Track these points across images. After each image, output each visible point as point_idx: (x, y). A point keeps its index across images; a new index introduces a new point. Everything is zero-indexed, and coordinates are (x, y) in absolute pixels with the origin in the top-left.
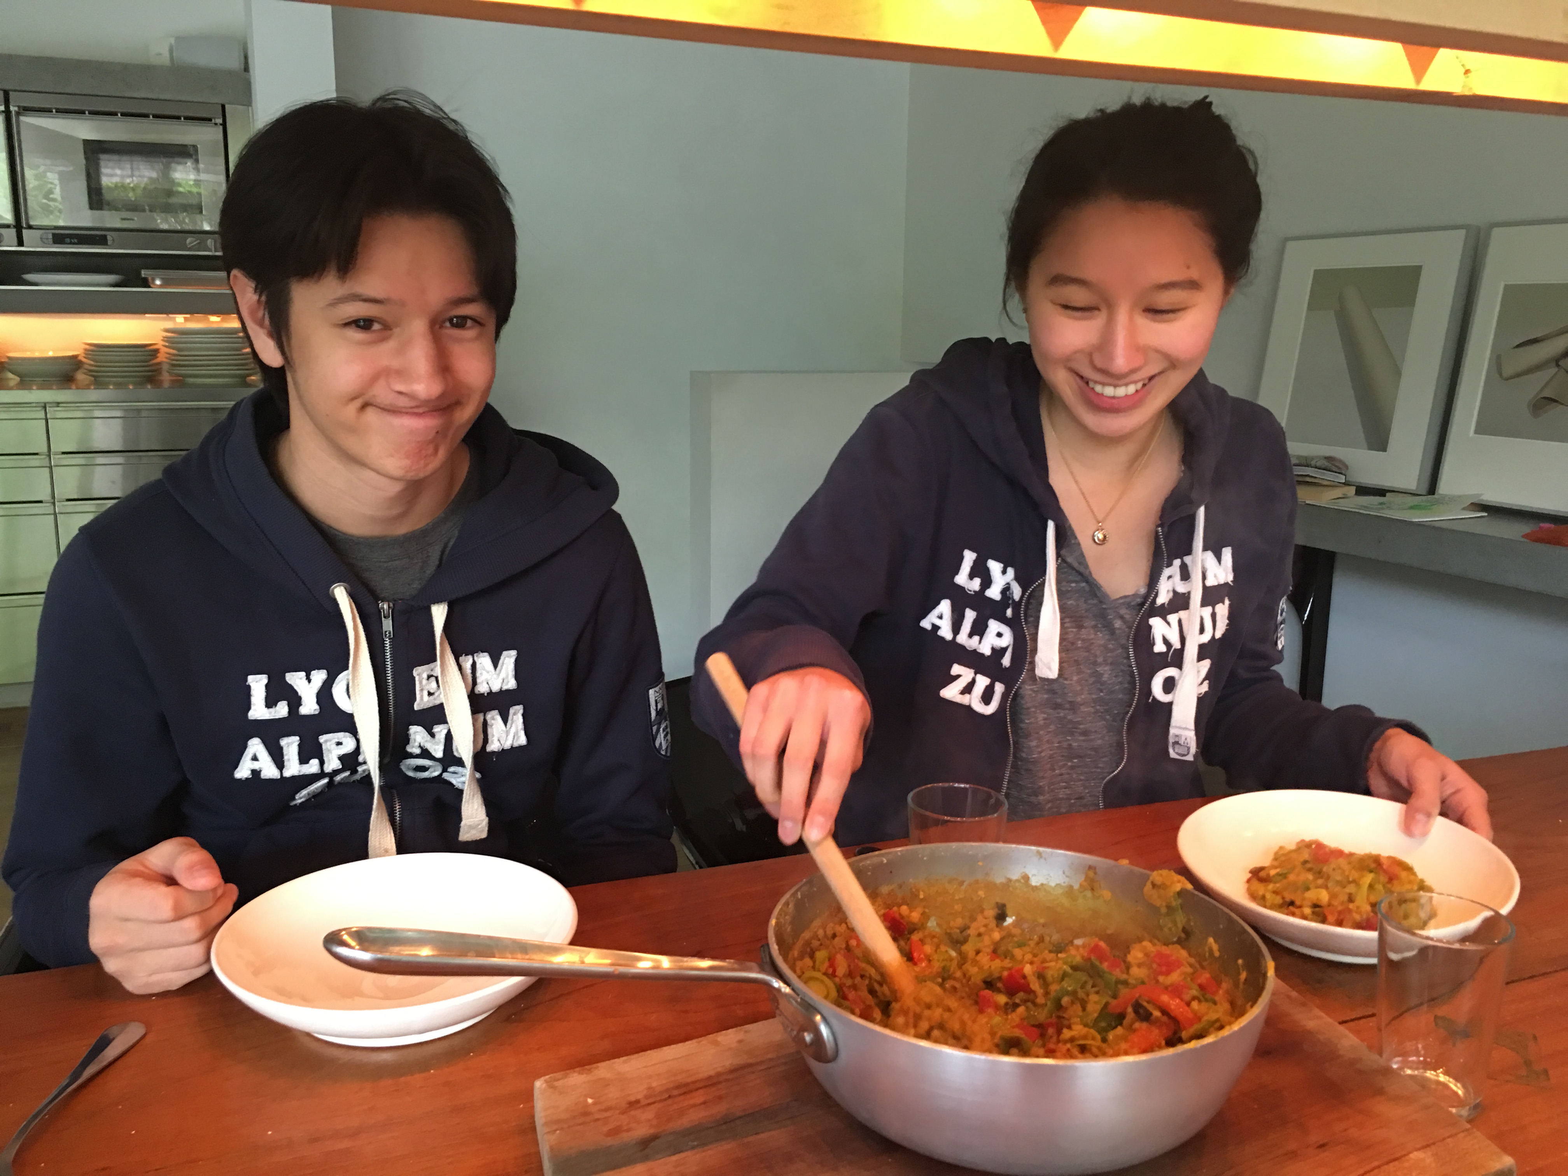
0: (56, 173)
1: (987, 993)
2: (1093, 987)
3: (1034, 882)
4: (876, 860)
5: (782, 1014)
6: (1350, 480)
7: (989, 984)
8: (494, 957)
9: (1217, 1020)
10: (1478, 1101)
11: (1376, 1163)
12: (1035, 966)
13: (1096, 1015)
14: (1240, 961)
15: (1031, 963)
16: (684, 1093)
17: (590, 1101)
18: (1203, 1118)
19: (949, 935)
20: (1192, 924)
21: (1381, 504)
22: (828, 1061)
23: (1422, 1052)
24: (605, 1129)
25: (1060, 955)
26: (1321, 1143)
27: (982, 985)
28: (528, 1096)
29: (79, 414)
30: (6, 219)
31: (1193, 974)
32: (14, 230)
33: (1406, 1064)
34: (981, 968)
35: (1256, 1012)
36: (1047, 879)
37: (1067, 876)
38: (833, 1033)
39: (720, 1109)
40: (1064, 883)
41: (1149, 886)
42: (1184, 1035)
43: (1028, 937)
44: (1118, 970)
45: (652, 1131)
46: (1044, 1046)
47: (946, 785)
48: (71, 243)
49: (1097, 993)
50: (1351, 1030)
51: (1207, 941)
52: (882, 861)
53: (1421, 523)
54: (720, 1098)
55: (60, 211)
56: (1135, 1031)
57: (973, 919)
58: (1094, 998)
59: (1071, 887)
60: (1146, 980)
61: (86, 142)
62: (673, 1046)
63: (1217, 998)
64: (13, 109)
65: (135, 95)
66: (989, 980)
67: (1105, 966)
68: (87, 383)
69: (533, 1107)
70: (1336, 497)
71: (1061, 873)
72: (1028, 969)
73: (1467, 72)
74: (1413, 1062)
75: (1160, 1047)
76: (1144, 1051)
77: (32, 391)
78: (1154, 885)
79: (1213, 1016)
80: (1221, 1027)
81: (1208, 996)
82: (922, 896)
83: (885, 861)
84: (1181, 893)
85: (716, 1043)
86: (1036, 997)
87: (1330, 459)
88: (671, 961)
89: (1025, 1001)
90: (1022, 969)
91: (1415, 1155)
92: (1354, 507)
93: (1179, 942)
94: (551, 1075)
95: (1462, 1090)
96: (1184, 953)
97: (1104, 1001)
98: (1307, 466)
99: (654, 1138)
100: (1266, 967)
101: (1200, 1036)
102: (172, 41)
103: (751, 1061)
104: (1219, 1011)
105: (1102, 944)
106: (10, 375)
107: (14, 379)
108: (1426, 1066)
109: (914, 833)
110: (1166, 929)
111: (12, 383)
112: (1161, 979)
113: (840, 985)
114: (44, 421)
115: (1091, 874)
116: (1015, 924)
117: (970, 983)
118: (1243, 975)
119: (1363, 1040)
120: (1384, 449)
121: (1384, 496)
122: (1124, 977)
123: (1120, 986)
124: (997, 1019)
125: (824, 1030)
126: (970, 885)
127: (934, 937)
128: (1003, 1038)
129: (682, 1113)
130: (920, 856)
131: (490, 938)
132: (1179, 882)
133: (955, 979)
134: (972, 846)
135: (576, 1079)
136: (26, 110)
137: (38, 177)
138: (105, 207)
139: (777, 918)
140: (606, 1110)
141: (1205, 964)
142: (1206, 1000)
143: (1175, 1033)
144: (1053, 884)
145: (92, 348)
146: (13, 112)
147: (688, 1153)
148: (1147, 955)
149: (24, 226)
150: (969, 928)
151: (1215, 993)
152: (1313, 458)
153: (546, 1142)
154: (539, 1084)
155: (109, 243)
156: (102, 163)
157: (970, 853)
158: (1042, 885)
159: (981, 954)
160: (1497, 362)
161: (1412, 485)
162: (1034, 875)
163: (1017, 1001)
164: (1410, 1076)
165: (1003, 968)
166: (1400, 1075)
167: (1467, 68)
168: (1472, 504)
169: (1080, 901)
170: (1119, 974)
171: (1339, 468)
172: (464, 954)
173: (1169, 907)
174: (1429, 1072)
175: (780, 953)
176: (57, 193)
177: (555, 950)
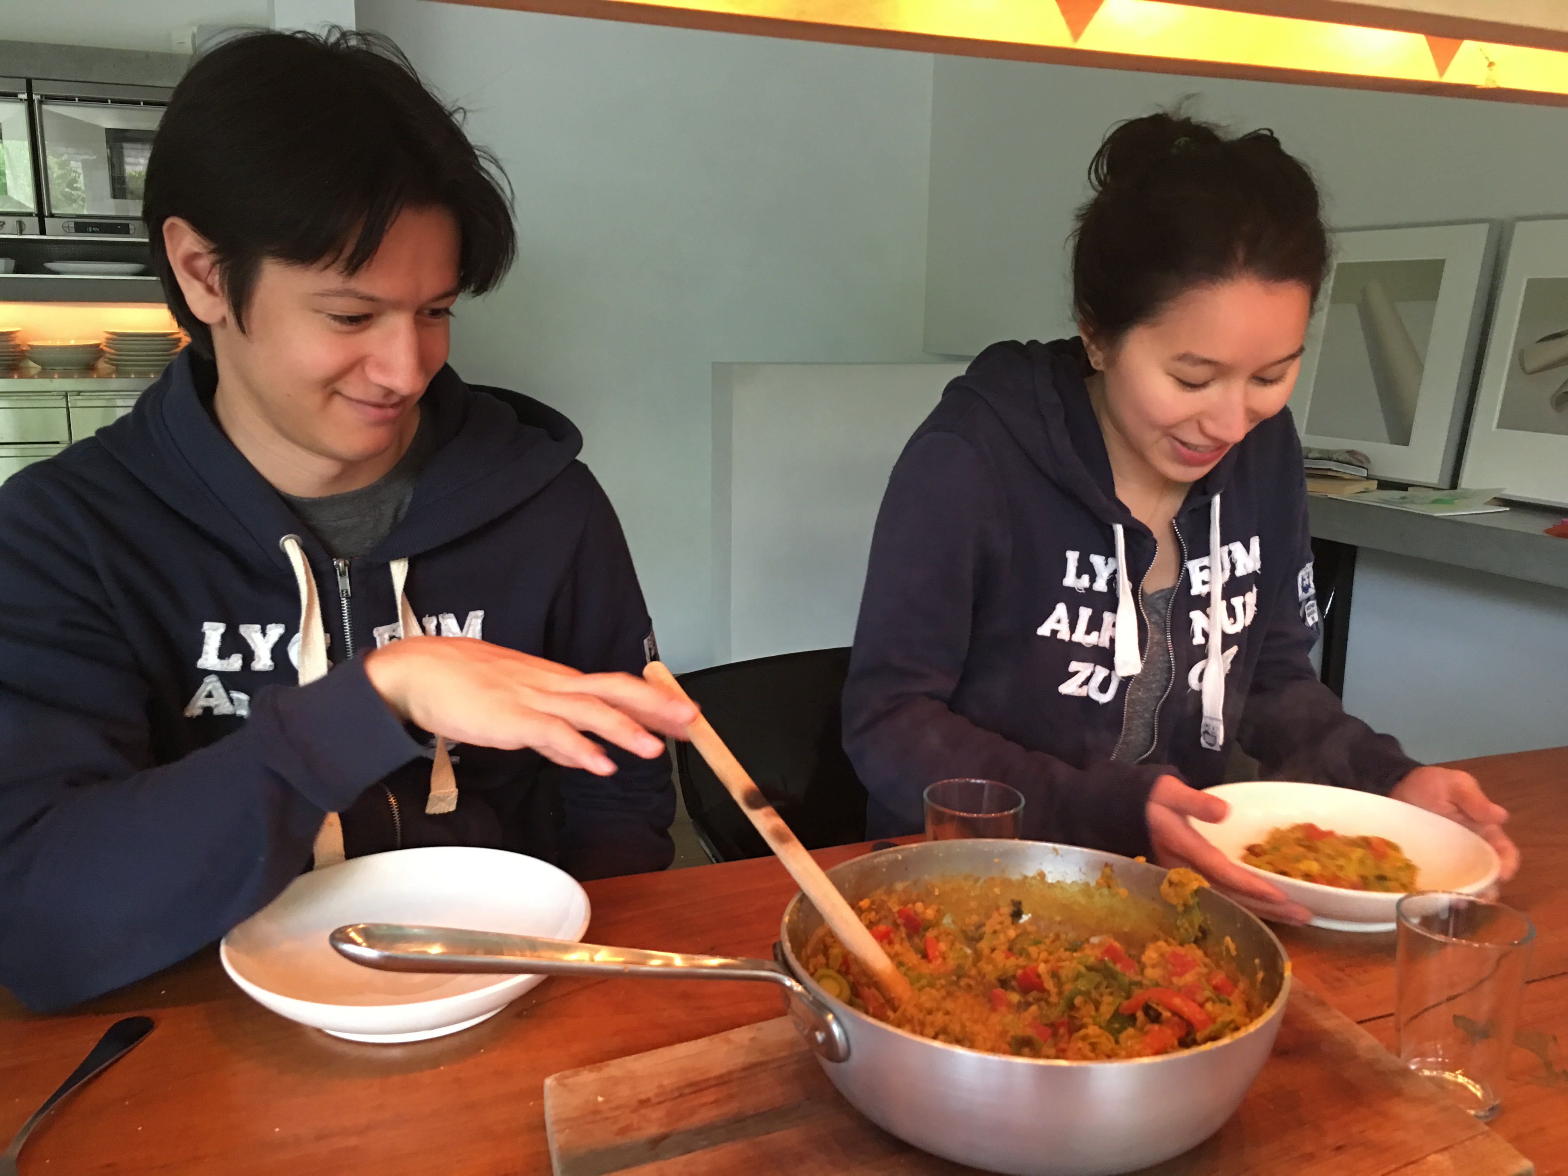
0: (80, 161)
1: (1000, 991)
2: (1107, 987)
3: (1050, 879)
4: (891, 857)
5: (793, 1013)
6: (1373, 474)
7: (1004, 983)
8: (503, 954)
9: (1232, 1021)
10: (1497, 1102)
11: (1393, 1167)
12: (1049, 965)
13: (1108, 1017)
14: (1257, 961)
15: (1046, 962)
16: (695, 1092)
17: (600, 1099)
18: (1218, 1122)
19: (964, 932)
20: (1209, 922)
21: (1403, 498)
22: (839, 1060)
23: (1441, 1053)
24: (615, 1127)
25: (1075, 954)
26: (1338, 1145)
27: (995, 982)
28: (538, 1093)
29: (103, 403)
30: (29, 208)
31: (1208, 974)
32: (36, 219)
33: (1423, 1066)
34: (995, 967)
35: (1272, 1013)
36: (1064, 876)
37: (1084, 874)
38: (845, 1032)
39: (731, 1108)
40: (1081, 880)
41: (1165, 886)
42: (1199, 1036)
43: (1044, 934)
44: (1132, 971)
45: (663, 1130)
46: (1055, 1045)
47: (963, 781)
48: (93, 232)
49: (1111, 994)
50: (1371, 1031)
51: (1224, 939)
52: (897, 858)
53: (1446, 518)
54: (731, 1097)
55: (83, 200)
56: (1147, 1033)
57: (988, 916)
58: (1107, 999)
59: (1087, 884)
60: (1161, 981)
61: (107, 130)
62: (685, 1044)
63: (1231, 999)
64: (36, 97)
65: (159, 84)
66: (1003, 978)
67: (1118, 967)
68: (109, 371)
69: (542, 1106)
70: (1359, 491)
71: (1077, 869)
72: (1042, 968)
73: (1491, 64)
74: (1431, 1062)
75: (1173, 1049)
76: (1157, 1053)
77: (54, 380)
78: (1171, 883)
79: (1228, 1017)
80: (1237, 1029)
81: (1222, 997)
82: (937, 893)
83: (900, 857)
84: (1198, 892)
85: (728, 1041)
86: (1049, 995)
87: (1351, 453)
88: (683, 959)
89: (1038, 1000)
90: (1036, 968)
91: (1432, 1158)
92: (1379, 501)
93: (1196, 942)
94: (562, 1073)
95: (1481, 1091)
96: (1199, 953)
97: (1117, 1003)
98: (1330, 459)
99: (664, 1137)
100: (1283, 967)
101: (1214, 1038)
102: (195, 29)
103: (762, 1059)
104: (1234, 1012)
105: (1117, 945)
106: (32, 364)
107: (35, 368)
108: (1444, 1067)
109: (929, 828)
110: (1182, 931)
111: (34, 372)
112: (1175, 980)
113: (853, 983)
114: (65, 409)
115: (1108, 871)
116: (1031, 922)
117: (984, 981)
118: (1260, 975)
119: (1381, 1040)
120: (1406, 443)
121: (1406, 490)
122: (1138, 978)
123: (1133, 987)
124: (1010, 1018)
125: (836, 1030)
126: (986, 881)
127: (949, 934)
128: (1013, 1037)
129: (693, 1111)
130: (935, 852)
131: (499, 935)
132: (1196, 880)
133: (970, 977)
134: (988, 842)
135: (587, 1077)
136: (48, 98)
137: (63, 165)
138: (129, 196)
139: (790, 915)
140: (617, 1108)
141: (1222, 963)
142: (1221, 1001)
143: (1188, 1034)
144: (1069, 881)
145: (115, 337)
146: (36, 101)
147: (699, 1153)
148: (1162, 955)
149: (47, 215)
150: (984, 925)
151: (1229, 994)
152: (1335, 452)
153: (555, 1140)
154: (549, 1082)
155: (131, 232)
156: (126, 152)
157: (986, 849)
158: (1058, 882)
159: (996, 952)
160: (1520, 357)
161: (1434, 480)
162: (1050, 872)
163: (1030, 999)
164: (1429, 1078)
165: (1018, 967)
166: (1418, 1075)
167: (1491, 60)
168: (1495, 498)
169: (1097, 898)
170: (1132, 975)
171: (1362, 462)
172: (473, 953)
173: (1186, 907)
174: (1447, 1073)
175: (793, 951)
176: (81, 183)
177: (565, 948)
